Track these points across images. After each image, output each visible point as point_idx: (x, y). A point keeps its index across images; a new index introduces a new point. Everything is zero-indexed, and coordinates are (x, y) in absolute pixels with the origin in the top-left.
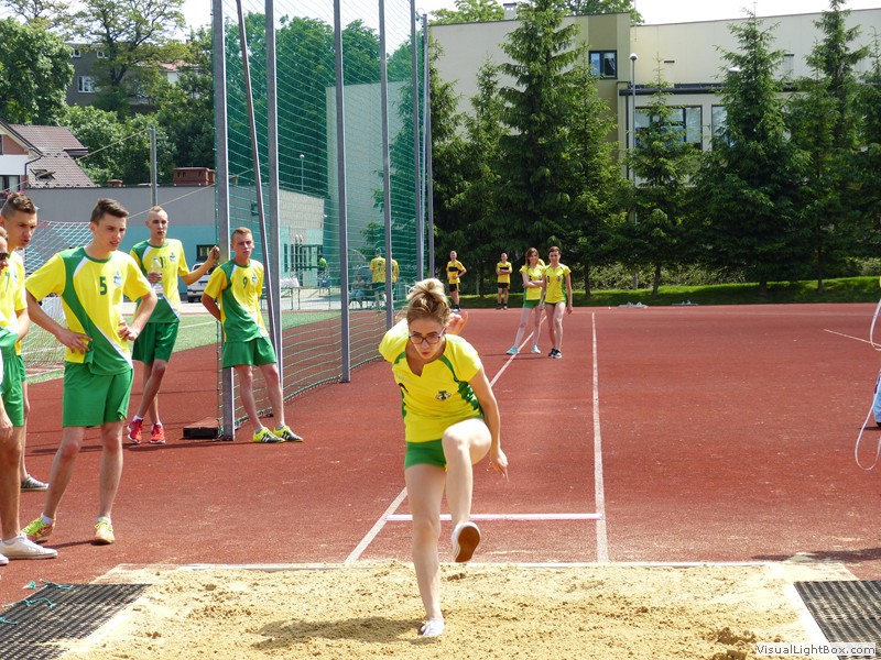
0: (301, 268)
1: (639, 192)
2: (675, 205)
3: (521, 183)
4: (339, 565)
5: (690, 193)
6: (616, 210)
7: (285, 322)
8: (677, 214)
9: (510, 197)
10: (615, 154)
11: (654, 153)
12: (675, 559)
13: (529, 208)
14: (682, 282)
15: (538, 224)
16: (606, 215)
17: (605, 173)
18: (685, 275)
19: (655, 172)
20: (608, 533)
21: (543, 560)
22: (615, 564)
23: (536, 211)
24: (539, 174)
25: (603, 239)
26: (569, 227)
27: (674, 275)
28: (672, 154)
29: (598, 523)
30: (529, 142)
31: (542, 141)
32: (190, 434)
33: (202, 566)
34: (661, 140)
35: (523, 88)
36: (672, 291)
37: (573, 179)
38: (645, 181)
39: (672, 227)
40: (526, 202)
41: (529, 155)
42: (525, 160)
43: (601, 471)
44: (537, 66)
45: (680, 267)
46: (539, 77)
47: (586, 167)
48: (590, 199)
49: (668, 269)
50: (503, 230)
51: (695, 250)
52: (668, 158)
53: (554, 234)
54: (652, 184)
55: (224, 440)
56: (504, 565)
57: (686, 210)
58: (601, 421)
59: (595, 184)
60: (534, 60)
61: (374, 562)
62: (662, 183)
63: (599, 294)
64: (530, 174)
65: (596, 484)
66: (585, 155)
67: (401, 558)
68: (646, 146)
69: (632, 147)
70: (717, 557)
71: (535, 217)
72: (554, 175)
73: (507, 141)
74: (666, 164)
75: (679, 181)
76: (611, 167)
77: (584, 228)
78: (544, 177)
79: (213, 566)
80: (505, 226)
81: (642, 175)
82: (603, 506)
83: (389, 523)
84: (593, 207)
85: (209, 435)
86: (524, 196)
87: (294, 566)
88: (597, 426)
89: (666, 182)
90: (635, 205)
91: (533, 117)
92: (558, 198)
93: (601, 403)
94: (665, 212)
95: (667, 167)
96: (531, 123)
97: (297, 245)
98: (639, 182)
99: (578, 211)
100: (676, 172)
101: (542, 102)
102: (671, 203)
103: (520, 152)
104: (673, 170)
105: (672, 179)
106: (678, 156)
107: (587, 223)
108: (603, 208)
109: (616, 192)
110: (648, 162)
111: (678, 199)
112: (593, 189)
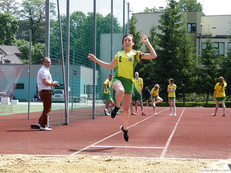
0: (90, 93)
1: (202, 70)
2: (214, 74)
3: (163, 65)
4: (68, 156)
5: (219, 71)
6: (194, 75)
8: (215, 77)
9: (159, 70)
10: (195, 57)
11: (208, 57)
12: (188, 158)
13: (165, 74)
16: (191, 77)
17: (191, 63)
19: (208, 63)
20: (166, 152)
21: (141, 157)
22: (165, 158)
23: (167, 75)
24: (168, 62)
25: (190, 85)
26: (178, 80)
28: (213, 58)
29: (164, 150)
30: (166, 52)
31: (170, 51)
33: (19, 155)
34: (209, 52)
35: (164, 34)
36: (212, 103)
37: (180, 64)
38: (204, 66)
39: (212, 81)
40: (164, 71)
41: (166, 56)
43: (171, 139)
46: (169, 30)
47: (184, 61)
48: (186, 71)
49: (211, 96)
52: (212, 59)
54: (206, 67)
56: (126, 158)
57: (218, 76)
58: (176, 129)
59: (187, 66)
60: (168, 25)
61: (80, 155)
62: (210, 67)
63: (188, 104)
64: (166, 62)
65: (168, 141)
66: (184, 57)
67: (90, 155)
68: (205, 54)
69: (200, 55)
70: (203, 158)
72: (174, 63)
73: (158, 51)
74: (211, 60)
75: (216, 66)
76: (193, 61)
77: (183, 81)
78: (170, 63)
79: (23, 155)
80: (157, 79)
81: (203, 64)
82: (168, 146)
83: (90, 147)
84: (186, 74)
86: (164, 69)
87: (52, 156)
88: (174, 130)
89: (211, 67)
90: (201, 74)
91: (167, 43)
92: (175, 71)
93: (178, 125)
94: (210, 76)
95: (212, 61)
96: (166, 45)
97: (88, 85)
98: (202, 66)
99: (181, 75)
100: (215, 63)
101: (170, 38)
102: (213, 73)
103: (162, 55)
104: (214, 62)
105: (213, 65)
106: (215, 58)
107: (184, 79)
108: (190, 74)
109: (194, 69)
110: (205, 59)
111: (215, 72)
112: (187, 68)
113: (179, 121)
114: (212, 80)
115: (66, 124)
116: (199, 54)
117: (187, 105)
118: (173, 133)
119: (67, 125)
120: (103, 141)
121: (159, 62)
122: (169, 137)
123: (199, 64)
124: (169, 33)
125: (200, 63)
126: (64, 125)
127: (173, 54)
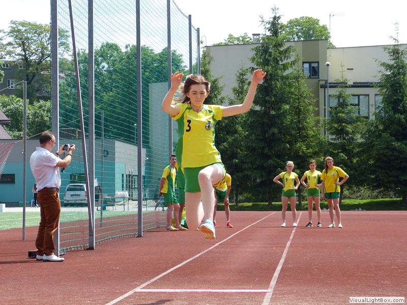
0: (132, 188)
1: (331, 144)
2: (352, 151)
3: (261, 137)
5: (360, 145)
6: (316, 154)
8: (353, 157)
9: (254, 146)
10: (318, 122)
11: (340, 121)
13: (265, 152)
14: (357, 197)
15: (270, 161)
16: (311, 157)
17: (311, 133)
18: (359, 194)
19: (340, 132)
20: (272, 298)
23: (269, 154)
24: (271, 132)
27: (352, 194)
29: (267, 294)
30: (266, 113)
31: (273, 112)
34: (343, 112)
36: (350, 203)
37: (291, 135)
38: (334, 137)
39: (349, 164)
40: (263, 148)
41: (266, 121)
43: (279, 272)
45: (355, 188)
47: (299, 129)
48: (301, 147)
49: (348, 190)
50: (250, 165)
51: (364, 178)
52: (348, 124)
53: (281, 168)
54: (338, 139)
57: (358, 154)
58: (288, 253)
59: (304, 138)
60: (268, 65)
62: (344, 139)
64: (266, 132)
65: (273, 278)
66: (299, 121)
68: (335, 116)
69: (327, 118)
71: (269, 157)
72: (280, 133)
73: (253, 113)
74: (346, 127)
75: (355, 138)
76: (314, 128)
78: (274, 134)
80: (251, 163)
81: (332, 134)
82: (273, 287)
83: (136, 293)
84: (303, 152)
86: (263, 144)
88: (284, 255)
89: (346, 138)
90: (328, 151)
91: (267, 98)
92: (282, 146)
93: (291, 246)
94: (346, 155)
95: (347, 129)
96: (266, 102)
97: (129, 175)
98: (330, 138)
99: (294, 153)
100: (353, 132)
101: (273, 90)
102: (350, 150)
103: (260, 119)
104: (351, 131)
105: (350, 136)
106: (354, 122)
107: (299, 161)
108: (309, 153)
109: (317, 143)
110: (336, 126)
111: (353, 148)
112: (303, 141)
113: (291, 237)
114: (349, 161)
115: (91, 248)
116: (325, 116)
117: (305, 207)
118: (282, 261)
119: (93, 249)
120: (158, 279)
121: (255, 131)
122: (274, 270)
123: (325, 134)
124: (271, 79)
125: (326, 132)
126: (87, 249)
127: (278, 116)
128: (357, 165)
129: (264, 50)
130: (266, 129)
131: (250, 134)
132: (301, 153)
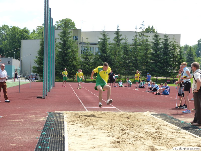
1: (83, 62)
3: (62, 59)
4: (86, 111)
5: (92, 63)
7: (20, 84)
8: (90, 66)
9: (60, 62)
11: (86, 55)
13: (63, 64)
14: (90, 78)
17: (77, 58)
19: (86, 59)
23: (65, 65)
26: (71, 68)
28: (90, 55)
30: (64, 52)
31: (66, 52)
32: (38, 98)
34: (87, 53)
35: (63, 43)
37: (71, 59)
38: (84, 60)
39: (89, 68)
40: (63, 63)
41: (64, 54)
42: (63, 56)
44: (65, 38)
46: (66, 40)
47: (74, 57)
48: (74, 63)
50: (59, 68)
55: (44, 98)
57: (92, 65)
59: (75, 60)
60: (65, 37)
62: (87, 61)
63: (75, 81)
64: (64, 58)
66: (74, 55)
72: (68, 58)
73: (60, 52)
75: (90, 60)
77: (73, 68)
78: (66, 59)
80: (59, 67)
81: (84, 59)
84: (75, 64)
85: (41, 98)
86: (63, 62)
87: (80, 111)
90: (82, 64)
91: (65, 48)
92: (69, 63)
94: (88, 66)
96: (64, 49)
98: (83, 60)
99: (72, 65)
101: (66, 45)
104: (89, 58)
107: (74, 67)
108: (77, 65)
109: (79, 62)
110: (85, 57)
111: (90, 63)
112: (75, 61)
121: (60, 58)
124: (66, 42)
127: (68, 53)
128: (91, 69)
129: (64, 33)
130: (64, 57)
131: (59, 59)
132: (74, 65)
